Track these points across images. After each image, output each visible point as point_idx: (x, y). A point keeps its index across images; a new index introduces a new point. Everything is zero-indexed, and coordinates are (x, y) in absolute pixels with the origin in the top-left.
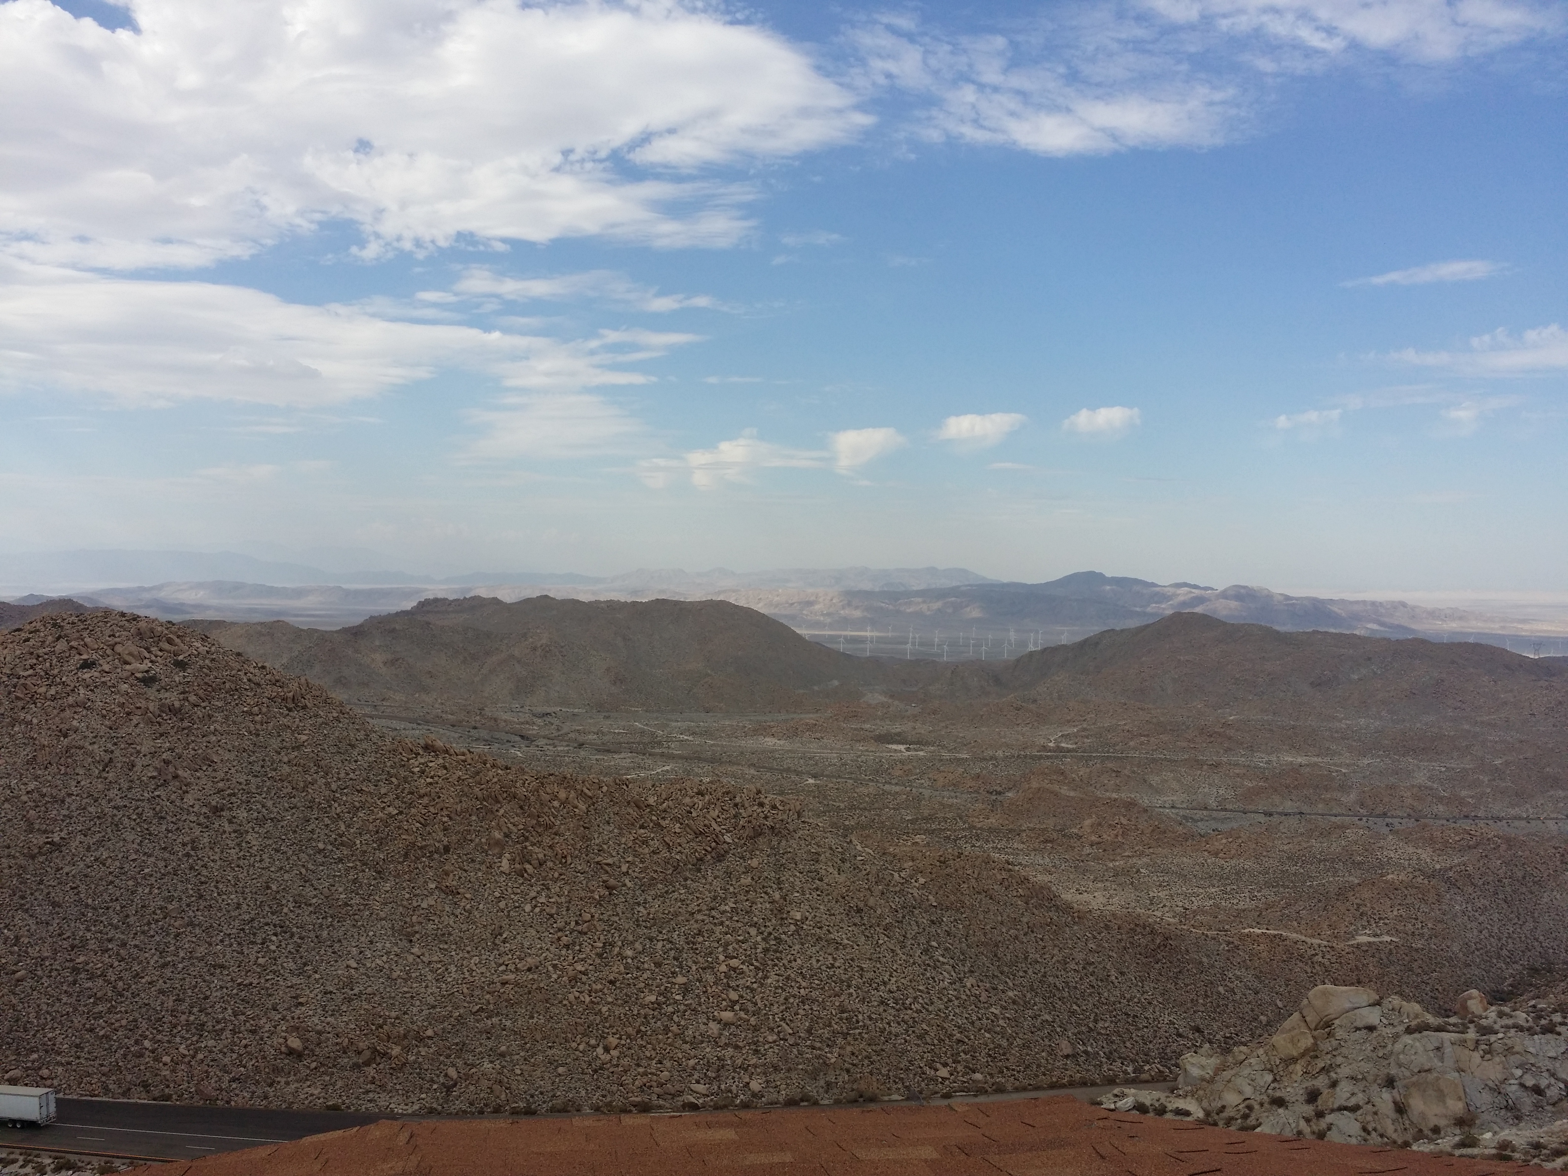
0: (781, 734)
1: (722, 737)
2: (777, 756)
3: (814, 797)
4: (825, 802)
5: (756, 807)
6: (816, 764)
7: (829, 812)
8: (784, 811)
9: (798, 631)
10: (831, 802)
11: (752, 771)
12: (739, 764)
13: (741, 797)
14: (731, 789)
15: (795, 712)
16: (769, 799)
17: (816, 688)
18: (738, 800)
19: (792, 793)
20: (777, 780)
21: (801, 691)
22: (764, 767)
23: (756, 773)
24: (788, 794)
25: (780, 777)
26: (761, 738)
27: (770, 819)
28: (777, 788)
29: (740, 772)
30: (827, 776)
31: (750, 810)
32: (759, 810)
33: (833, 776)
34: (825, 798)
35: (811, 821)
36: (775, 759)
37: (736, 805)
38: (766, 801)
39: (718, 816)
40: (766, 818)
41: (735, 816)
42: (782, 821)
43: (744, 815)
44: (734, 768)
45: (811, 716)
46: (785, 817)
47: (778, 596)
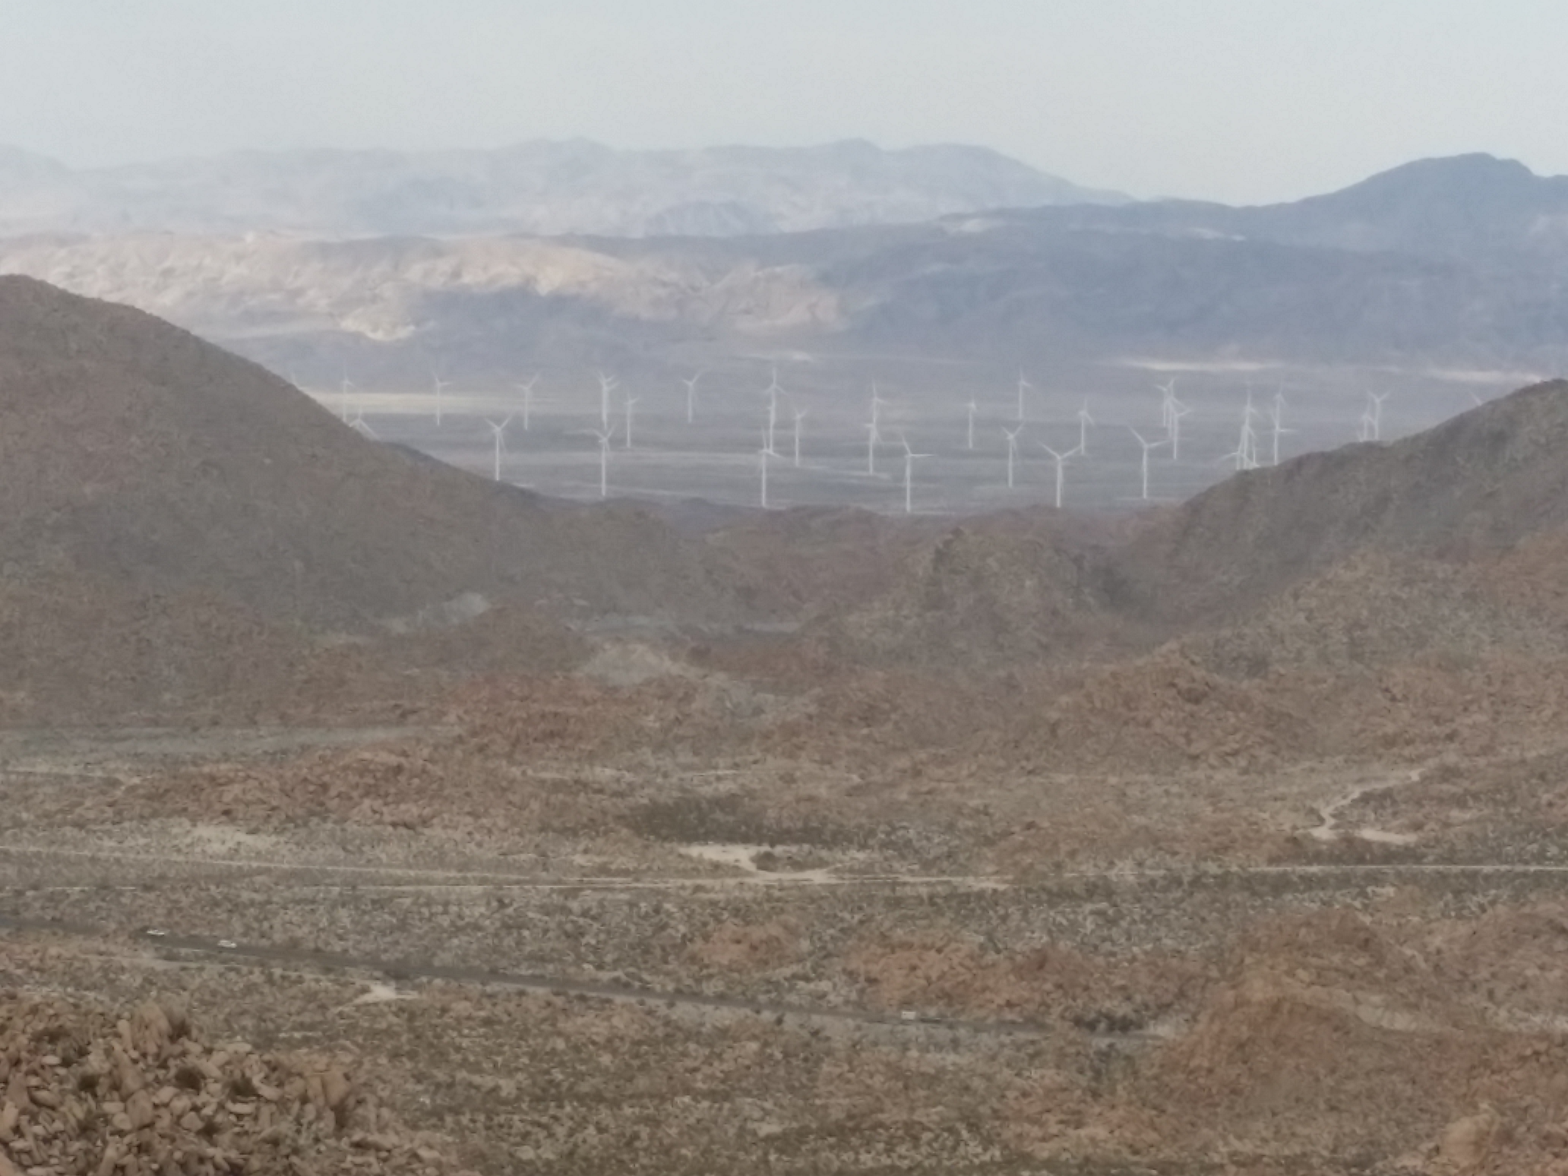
0: (260, 811)
1: (19, 824)
2: (246, 896)
3: (395, 1056)
4: (441, 1075)
5: (166, 1093)
6: (403, 926)
7: (456, 1111)
8: (282, 1104)
9: (321, 397)
10: (462, 1075)
11: (147, 958)
12: (89, 931)
13: (109, 1052)
14: (69, 1020)
15: (314, 723)
16: (219, 1057)
17: (398, 626)
18: (95, 1062)
19: (306, 1041)
20: (250, 989)
21: (339, 639)
22: (194, 941)
23: (160, 965)
24: (292, 1045)
25: (257, 977)
26: (179, 826)
27: (225, 1138)
28: (248, 1022)
29: (95, 961)
30: (447, 972)
31: (144, 1102)
32: (182, 1103)
33: (472, 973)
34: (440, 1057)
35: (389, 1140)
36: (237, 907)
37: (88, 1084)
38: (210, 1066)
39: (17, 1130)
40: (209, 1131)
41: (85, 1129)
42: (275, 1142)
43: (122, 1121)
44: (74, 946)
45: (380, 734)
46: (285, 1127)
47: (239, 258)
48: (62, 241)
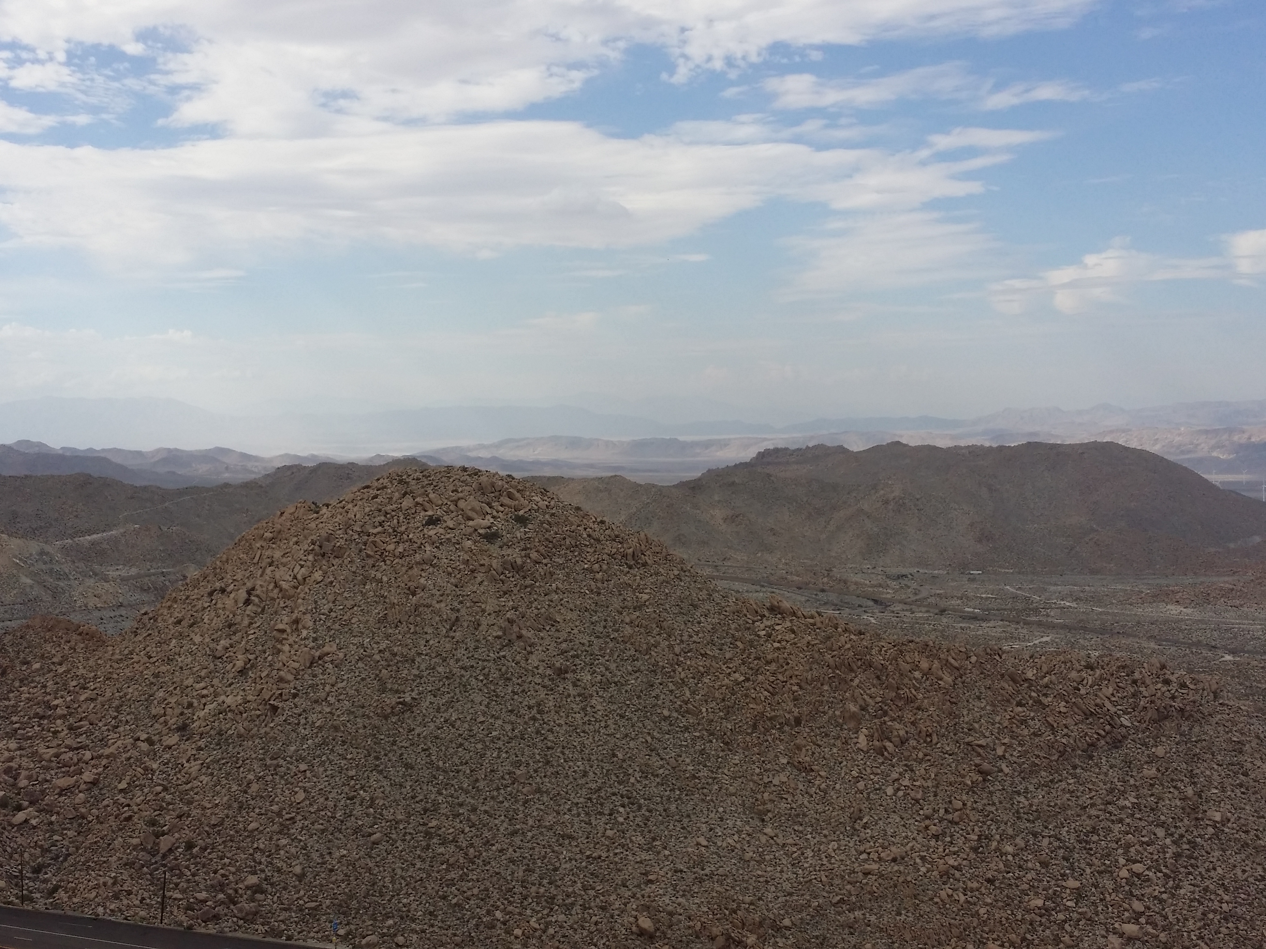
0: (1188, 601)
1: (1112, 603)
2: (1184, 627)
3: (1233, 677)
4: (1247, 684)
5: (1159, 685)
6: (1235, 637)
7: (1253, 695)
8: (1196, 690)
9: (1205, 476)
10: (1254, 684)
11: (1152, 645)
12: (1135, 636)
13: (1141, 672)
14: (1128, 662)
15: (1206, 575)
16: (1176, 675)
17: (1232, 546)
18: (1137, 675)
19: (1204, 672)
20: (1184, 656)
21: (1212, 550)
22: (1167, 640)
23: (1157, 647)
24: (1199, 672)
25: (1188, 651)
26: (1162, 605)
27: (1178, 700)
28: (1185, 665)
29: (1136, 645)
30: (1248, 652)
31: (1152, 688)
32: (1164, 689)
33: (1257, 653)
34: (1247, 678)
35: (1231, 703)
36: (1181, 630)
37: (1135, 682)
38: (1173, 678)
39: (1113, 694)
40: (1173, 698)
41: (1134, 695)
42: (1194, 702)
43: (1145, 693)
44: (1129, 641)
45: (1226, 579)
46: (1197, 697)
47: (1179, 435)
48: (1124, 431)
